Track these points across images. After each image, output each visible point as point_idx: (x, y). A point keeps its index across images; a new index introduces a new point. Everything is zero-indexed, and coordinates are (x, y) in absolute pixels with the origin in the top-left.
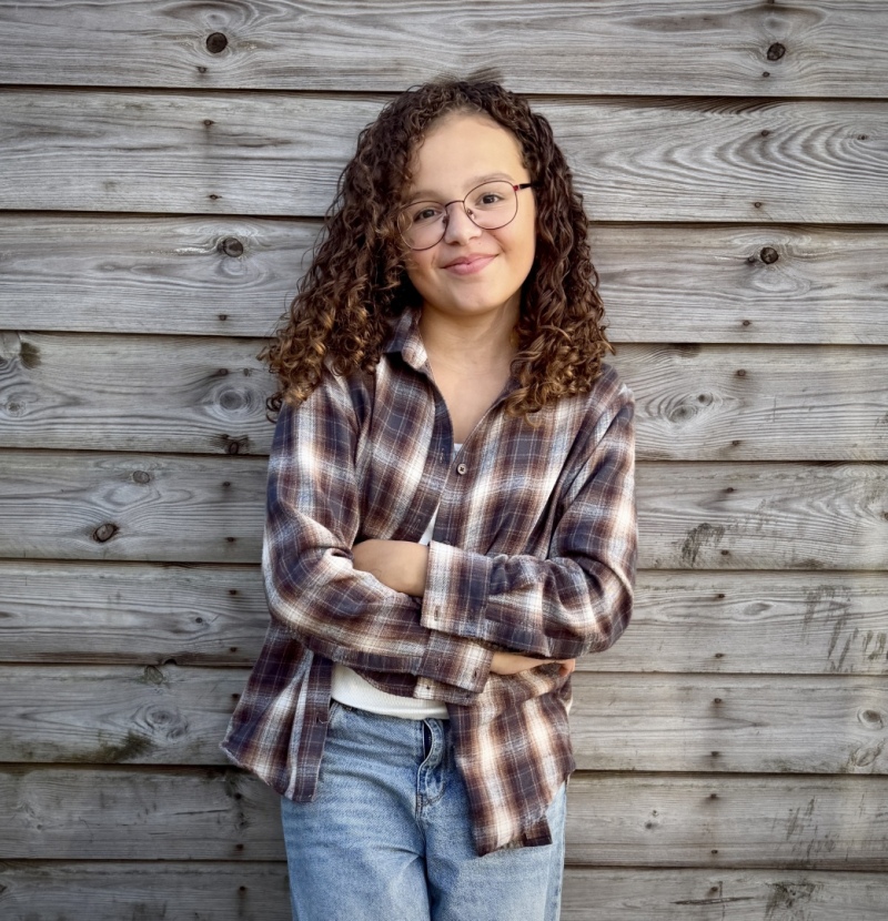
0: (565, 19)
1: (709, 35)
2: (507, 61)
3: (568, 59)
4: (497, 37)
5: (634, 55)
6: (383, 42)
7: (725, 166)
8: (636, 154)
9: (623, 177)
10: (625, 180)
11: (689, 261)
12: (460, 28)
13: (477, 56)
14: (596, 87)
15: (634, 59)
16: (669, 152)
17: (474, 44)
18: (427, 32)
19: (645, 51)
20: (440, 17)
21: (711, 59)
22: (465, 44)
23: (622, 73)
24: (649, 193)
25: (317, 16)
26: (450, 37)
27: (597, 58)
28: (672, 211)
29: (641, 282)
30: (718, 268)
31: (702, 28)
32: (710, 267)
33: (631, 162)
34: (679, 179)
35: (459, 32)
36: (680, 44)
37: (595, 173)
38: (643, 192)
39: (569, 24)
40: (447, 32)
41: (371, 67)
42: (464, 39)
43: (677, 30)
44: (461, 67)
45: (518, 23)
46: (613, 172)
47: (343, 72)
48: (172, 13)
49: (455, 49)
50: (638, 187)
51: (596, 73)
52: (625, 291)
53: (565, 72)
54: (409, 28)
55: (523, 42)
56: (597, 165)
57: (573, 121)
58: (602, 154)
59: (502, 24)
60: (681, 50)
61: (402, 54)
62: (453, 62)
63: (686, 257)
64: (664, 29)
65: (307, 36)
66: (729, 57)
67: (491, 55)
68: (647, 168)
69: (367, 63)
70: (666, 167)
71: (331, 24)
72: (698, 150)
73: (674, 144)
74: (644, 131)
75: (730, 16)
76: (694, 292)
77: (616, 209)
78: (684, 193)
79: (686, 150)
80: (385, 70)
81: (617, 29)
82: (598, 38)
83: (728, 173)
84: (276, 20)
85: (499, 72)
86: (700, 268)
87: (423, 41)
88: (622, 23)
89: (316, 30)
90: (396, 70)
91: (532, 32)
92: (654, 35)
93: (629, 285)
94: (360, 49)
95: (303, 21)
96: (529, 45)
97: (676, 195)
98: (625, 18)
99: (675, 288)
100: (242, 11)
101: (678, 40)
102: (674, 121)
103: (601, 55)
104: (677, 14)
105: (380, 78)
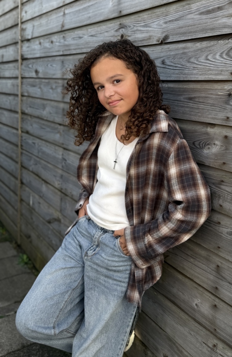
0: (183, 16)
1: (220, 13)
2: (171, 32)
3: (183, 29)
4: (169, 25)
5: (199, 24)
6: (148, 31)
7: (222, 59)
8: (198, 58)
9: (195, 66)
10: (196, 66)
11: (212, 94)
12: (162, 24)
13: (165, 31)
14: (190, 37)
15: (199, 26)
16: (207, 56)
17: (164, 28)
18: (155, 26)
19: (202, 22)
20: (158, 22)
21: (220, 21)
22: (163, 29)
23: (196, 31)
24: (201, 71)
25: (137, 26)
26: (160, 27)
27: (190, 27)
28: (207, 76)
29: (198, 101)
30: (220, 97)
31: (218, 11)
32: (217, 96)
33: (197, 60)
34: (209, 65)
35: (161, 25)
36: (211, 18)
37: (188, 65)
38: (200, 70)
39: (184, 18)
40: (159, 26)
41: (146, 38)
42: (162, 27)
43: (210, 14)
44: (161, 35)
45: (173, 20)
46: (193, 64)
47: (141, 41)
48: (116, 31)
49: (160, 31)
50: (199, 69)
51: (190, 32)
52: (195, 103)
53: (183, 33)
54: (152, 26)
55: (174, 25)
56: (189, 62)
57: (184, 48)
58: (190, 58)
59: (170, 21)
60: (211, 20)
61: (151, 34)
62: (160, 35)
63: (210, 92)
64: (207, 14)
65: (135, 32)
66: (224, 20)
67: (167, 31)
68: (201, 62)
69: (144, 38)
70: (206, 61)
71: (139, 28)
72: (215, 54)
73: (208, 53)
74: (201, 50)
75: (225, 5)
76: (213, 105)
77: (193, 76)
78: (210, 70)
79: (212, 55)
80: (148, 39)
81: (195, 17)
82: (190, 21)
83: (223, 62)
84: (131, 29)
85: (168, 36)
86: (214, 96)
87: (155, 29)
88: (196, 15)
89: (137, 30)
90: (150, 39)
91: (176, 22)
92: (204, 17)
93: (196, 102)
94: (144, 34)
95: (135, 28)
96: (175, 26)
97: (208, 71)
98: (197, 13)
99: (208, 103)
100: (126, 28)
101: (210, 17)
102: (209, 45)
103: (191, 26)
104: (211, 8)
105: (147, 41)
